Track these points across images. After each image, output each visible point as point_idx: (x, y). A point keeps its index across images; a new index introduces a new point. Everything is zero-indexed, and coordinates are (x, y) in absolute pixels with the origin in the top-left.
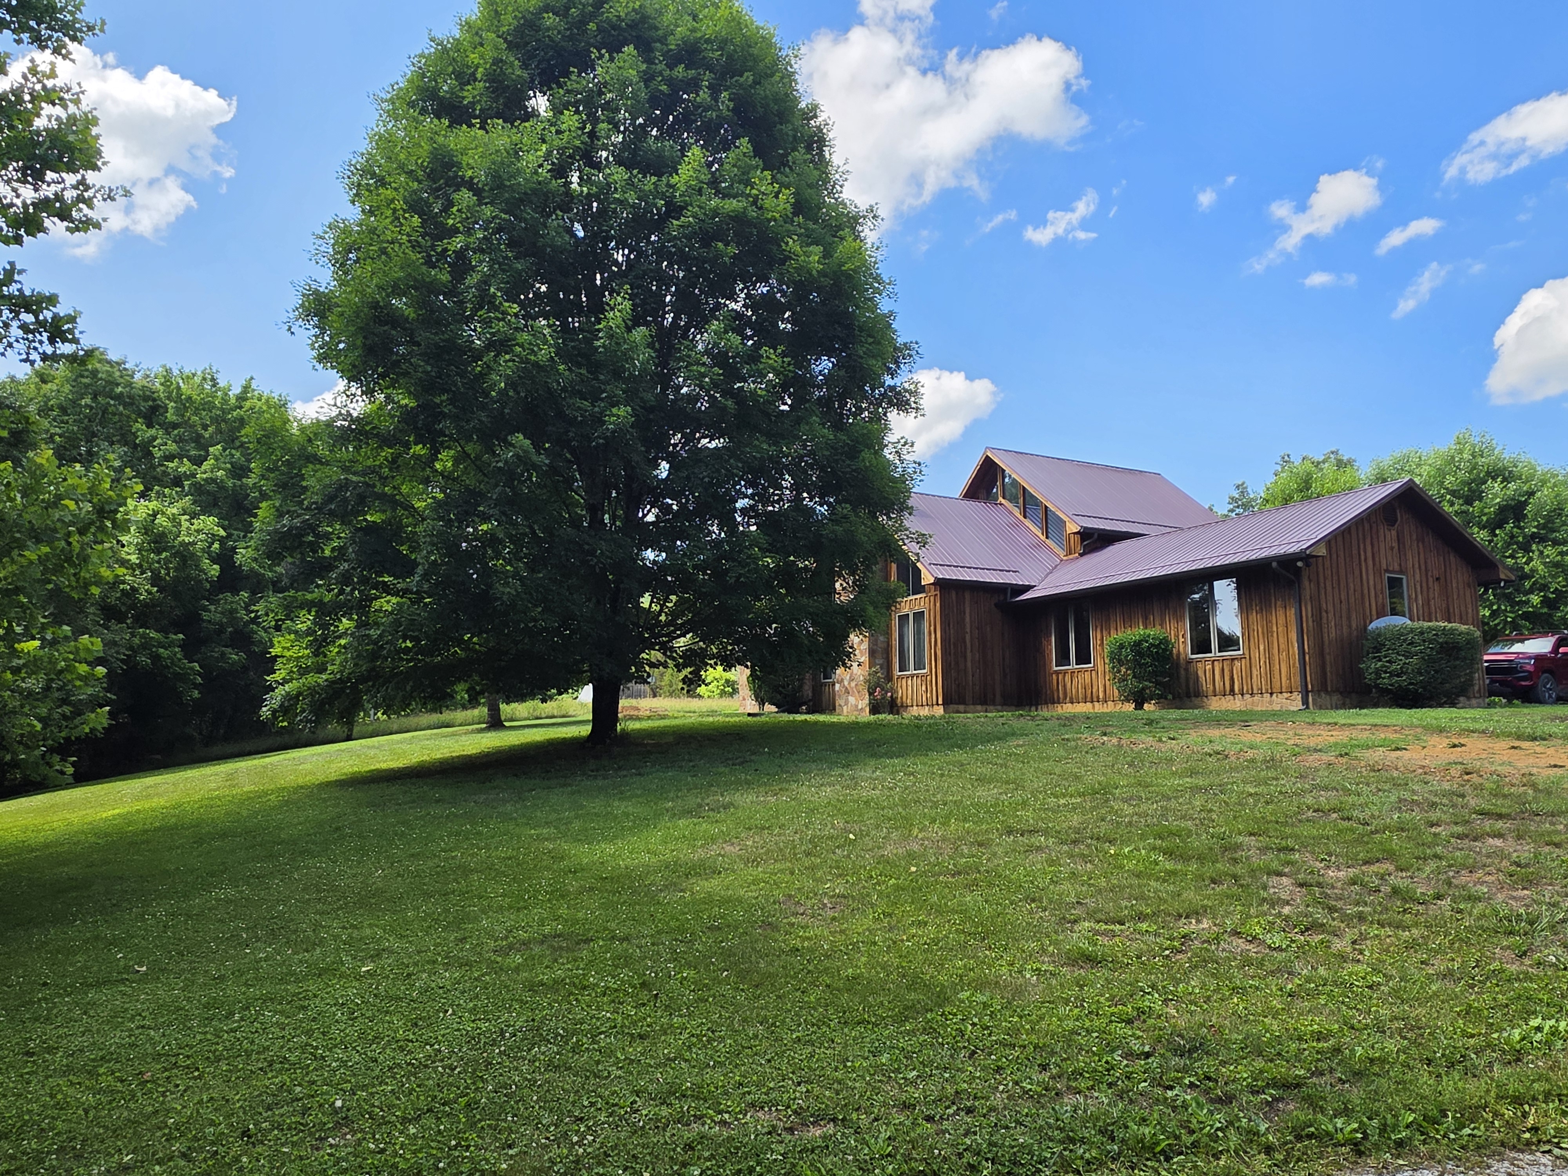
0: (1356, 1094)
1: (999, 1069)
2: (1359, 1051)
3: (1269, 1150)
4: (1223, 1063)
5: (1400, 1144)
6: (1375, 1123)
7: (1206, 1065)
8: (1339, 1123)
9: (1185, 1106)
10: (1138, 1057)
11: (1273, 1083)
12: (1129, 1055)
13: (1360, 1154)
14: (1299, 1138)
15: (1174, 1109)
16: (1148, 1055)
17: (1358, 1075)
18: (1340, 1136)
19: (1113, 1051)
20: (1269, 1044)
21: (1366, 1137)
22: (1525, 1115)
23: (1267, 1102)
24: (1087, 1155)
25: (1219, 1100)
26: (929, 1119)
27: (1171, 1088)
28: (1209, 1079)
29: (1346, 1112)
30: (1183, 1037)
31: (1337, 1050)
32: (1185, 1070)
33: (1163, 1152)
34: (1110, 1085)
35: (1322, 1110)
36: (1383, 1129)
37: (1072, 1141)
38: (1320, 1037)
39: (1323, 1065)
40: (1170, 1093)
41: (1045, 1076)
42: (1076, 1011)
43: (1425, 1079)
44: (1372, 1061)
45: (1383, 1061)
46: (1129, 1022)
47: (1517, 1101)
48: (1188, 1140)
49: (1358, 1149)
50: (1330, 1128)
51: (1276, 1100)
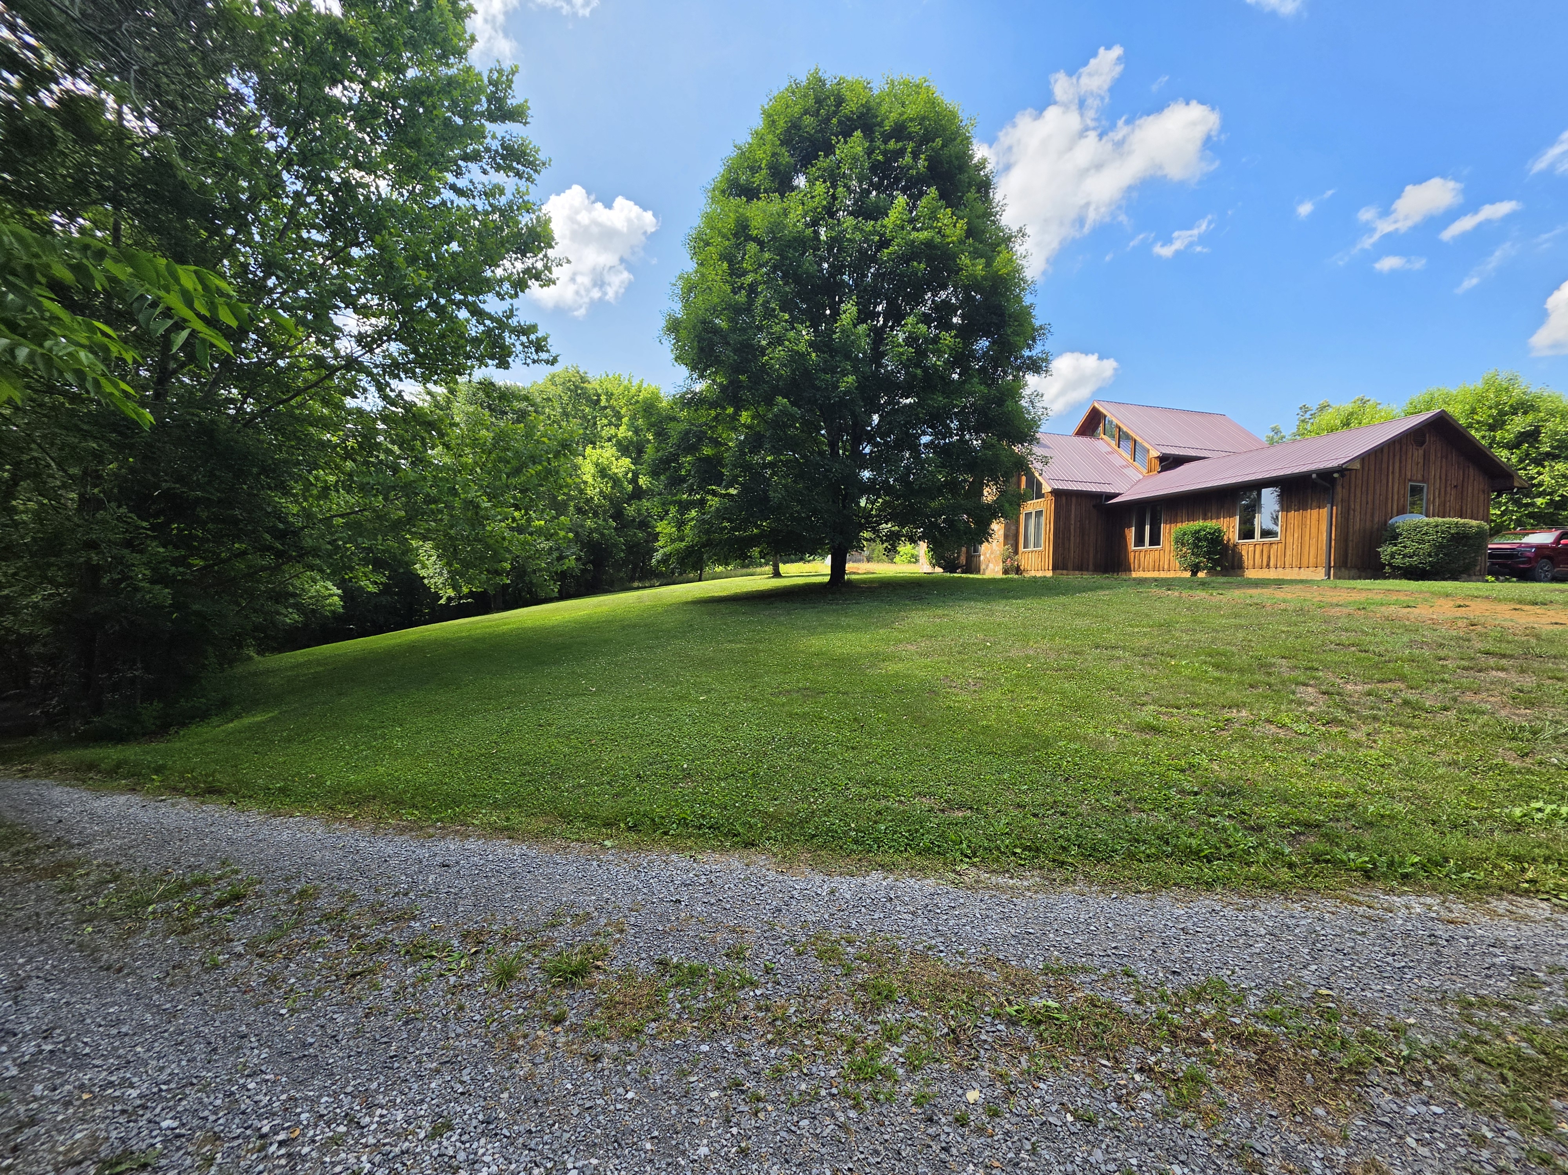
0: (1368, 838)
1: (1085, 791)
2: (1371, 808)
3: (1291, 866)
4: (1256, 805)
5: (1405, 876)
6: (1384, 859)
7: (1241, 804)
8: (1352, 855)
9: (1225, 829)
10: (1189, 794)
11: (1298, 823)
12: (1182, 792)
13: (1370, 878)
14: (1317, 861)
15: (1216, 830)
16: (1196, 794)
17: (1371, 824)
18: (1352, 864)
19: (1170, 788)
20: (1294, 796)
21: (1375, 867)
22: (1523, 870)
23: (1291, 835)
24: (1148, 851)
25: (1252, 828)
26: (1035, 815)
27: (1214, 816)
28: (1245, 814)
29: (1359, 848)
30: (1224, 784)
31: (1352, 806)
32: (1225, 806)
33: (1206, 856)
34: (1167, 809)
35: (1337, 845)
36: (1391, 864)
37: (1137, 841)
38: (1337, 795)
39: (1341, 815)
40: (1212, 820)
41: (1118, 798)
42: (1142, 761)
43: (1429, 835)
44: (1382, 816)
45: (1392, 818)
46: (1183, 771)
47: (1517, 859)
48: (1226, 851)
49: (1368, 875)
50: (1344, 857)
51: (1300, 834)
